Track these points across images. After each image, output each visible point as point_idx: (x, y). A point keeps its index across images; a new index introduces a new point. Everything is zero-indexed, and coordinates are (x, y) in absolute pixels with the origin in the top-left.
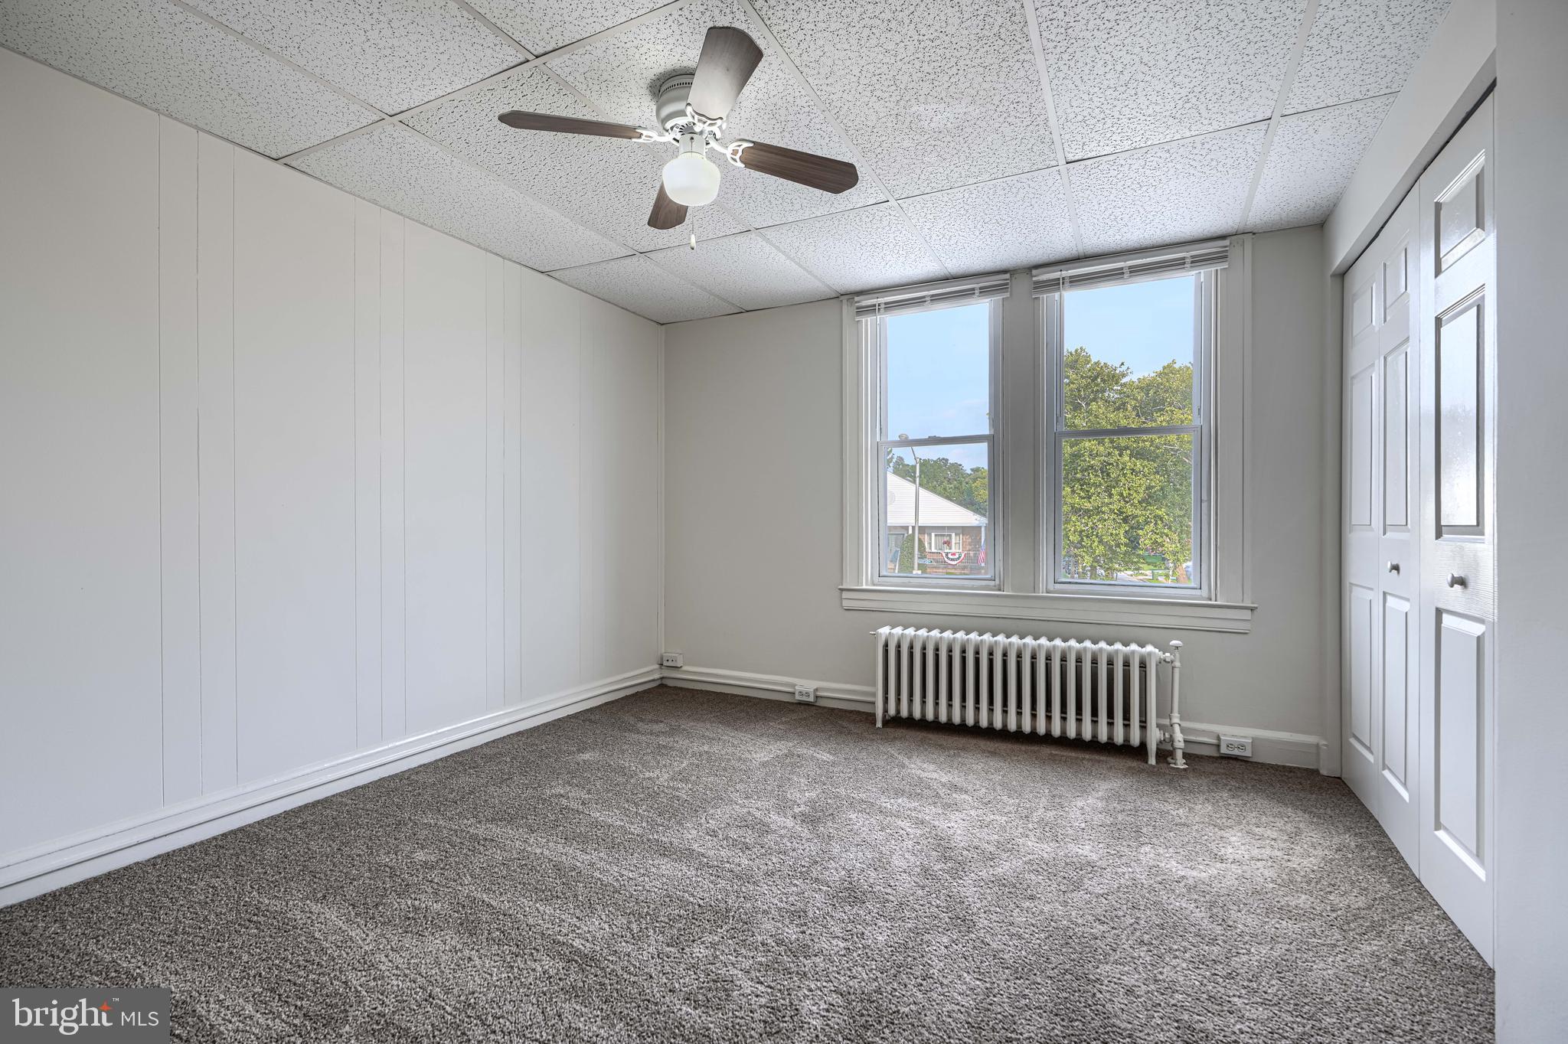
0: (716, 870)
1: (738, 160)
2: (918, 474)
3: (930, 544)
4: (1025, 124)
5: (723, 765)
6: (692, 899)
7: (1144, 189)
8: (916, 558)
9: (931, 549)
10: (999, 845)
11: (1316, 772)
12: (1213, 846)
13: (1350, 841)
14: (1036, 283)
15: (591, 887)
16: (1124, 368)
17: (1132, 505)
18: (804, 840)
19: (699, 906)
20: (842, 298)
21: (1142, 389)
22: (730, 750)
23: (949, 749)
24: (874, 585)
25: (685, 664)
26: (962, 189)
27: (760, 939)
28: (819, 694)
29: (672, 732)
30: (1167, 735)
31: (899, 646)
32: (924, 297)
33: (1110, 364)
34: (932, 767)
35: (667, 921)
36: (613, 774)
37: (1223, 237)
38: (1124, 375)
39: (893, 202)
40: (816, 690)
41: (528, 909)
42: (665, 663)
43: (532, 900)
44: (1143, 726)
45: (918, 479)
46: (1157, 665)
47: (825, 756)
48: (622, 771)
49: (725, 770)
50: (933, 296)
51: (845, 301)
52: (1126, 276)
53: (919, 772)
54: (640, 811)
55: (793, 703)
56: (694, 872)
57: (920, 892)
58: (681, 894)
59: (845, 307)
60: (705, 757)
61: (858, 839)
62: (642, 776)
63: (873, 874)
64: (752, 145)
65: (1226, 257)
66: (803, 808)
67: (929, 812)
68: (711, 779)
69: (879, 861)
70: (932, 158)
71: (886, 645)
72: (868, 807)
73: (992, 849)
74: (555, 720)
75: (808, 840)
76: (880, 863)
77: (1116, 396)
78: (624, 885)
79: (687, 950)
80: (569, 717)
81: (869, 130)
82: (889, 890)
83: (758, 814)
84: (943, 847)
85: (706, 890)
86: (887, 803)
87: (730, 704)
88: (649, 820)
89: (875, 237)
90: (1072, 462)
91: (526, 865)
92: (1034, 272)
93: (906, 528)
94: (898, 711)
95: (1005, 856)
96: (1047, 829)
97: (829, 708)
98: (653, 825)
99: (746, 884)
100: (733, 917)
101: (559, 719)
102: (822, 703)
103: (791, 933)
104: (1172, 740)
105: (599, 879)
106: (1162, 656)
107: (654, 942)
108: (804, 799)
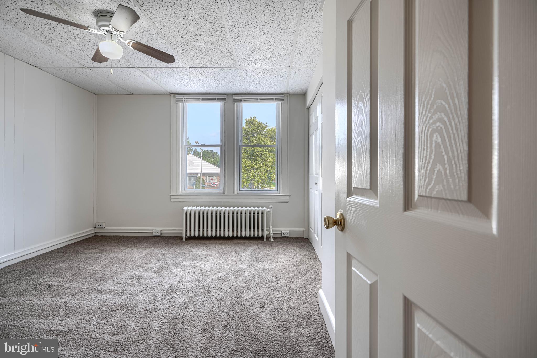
0: (122, 294)
1: (130, 46)
2: (202, 155)
3: (206, 180)
4: (227, 54)
5: (123, 260)
6: (111, 305)
7: (262, 78)
8: (201, 185)
9: (206, 181)
10: (219, 269)
11: (303, 238)
12: (276, 260)
13: (307, 253)
14: (234, 99)
15: (66, 310)
16: (267, 125)
17: (269, 167)
18: (155, 279)
19: (114, 306)
20: (171, 95)
21: (272, 131)
22: (127, 255)
23: (207, 244)
24: (182, 193)
25: (106, 226)
26: (210, 68)
27: (138, 310)
28: (162, 232)
29: (101, 252)
30: (269, 232)
31: (191, 213)
32: (199, 98)
33: (263, 123)
34: (201, 250)
35: (101, 313)
36: (74, 270)
37: (283, 94)
38: (267, 127)
39: (187, 68)
40: (161, 231)
41: (35, 323)
42: (97, 227)
43: (37, 320)
44: (263, 231)
45: (202, 157)
46: (266, 213)
47: (164, 252)
48: (78, 268)
49: (124, 261)
50: (202, 98)
51: (172, 96)
52: (259, 101)
53: (196, 253)
54: (87, 281)
55: (152, 236)
56: (112, 296)
57: (194, 286)
58: (107, 304)
59: (172, 98)
60: (116, 258)
61: (175, 275)
62: (87, 269)
63: (179, 284)
64: (136, 42)
65: (283, 99)
66: (155, 269)
67: (199, 264)
68: (119, 265)
69: (182, 280)
70: (200, 58)
71: (186, 213)
72: (178, 265)
73: (217, 270)
74: (42, 254)
75: (157, 278)
76: (182, 281)
77: (265, 133)
78: (81, 306)
79: (110, 320)
80: (50, 252)
81: (179, 45)
82: (184, 288)
83: (138, 274)
84: (203, 273)
85: (117, 300)
86: (185, 263)
87: (126, 239)
88: (92, 283)
89: (182, 77)
90: (252, 153)
91: (32, 308)
92: (234, 96)
93: (198, 174)
94: (190, 235)
95: (221, 272)
96: (234, 262)
97: (166, 237)
98: (93, 284)
99: (133, 296)
100: (128, 306)
101: (45, 253)
102: (163, 235)
103: (150, 306)
104: (270, 233)
105: (70, 306)
106: (268, 210)
107: (95, 321)
108: (155, 266)
